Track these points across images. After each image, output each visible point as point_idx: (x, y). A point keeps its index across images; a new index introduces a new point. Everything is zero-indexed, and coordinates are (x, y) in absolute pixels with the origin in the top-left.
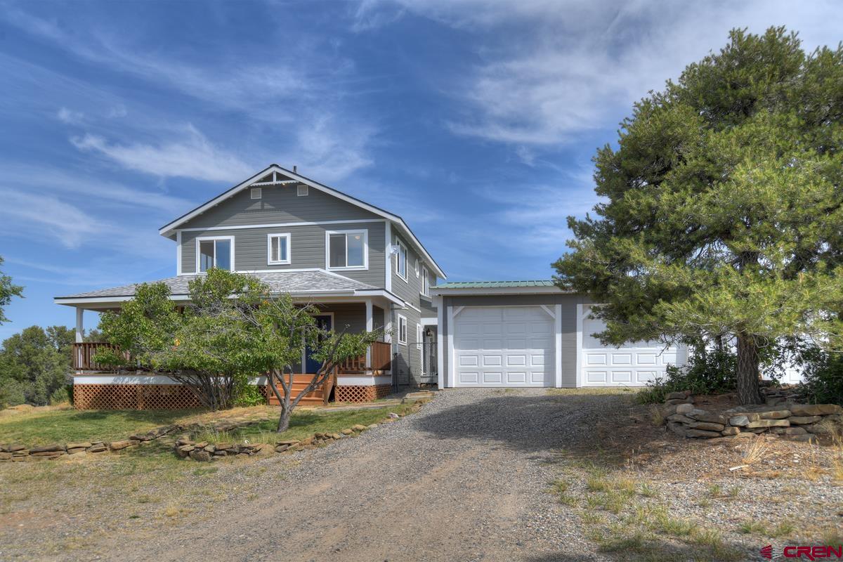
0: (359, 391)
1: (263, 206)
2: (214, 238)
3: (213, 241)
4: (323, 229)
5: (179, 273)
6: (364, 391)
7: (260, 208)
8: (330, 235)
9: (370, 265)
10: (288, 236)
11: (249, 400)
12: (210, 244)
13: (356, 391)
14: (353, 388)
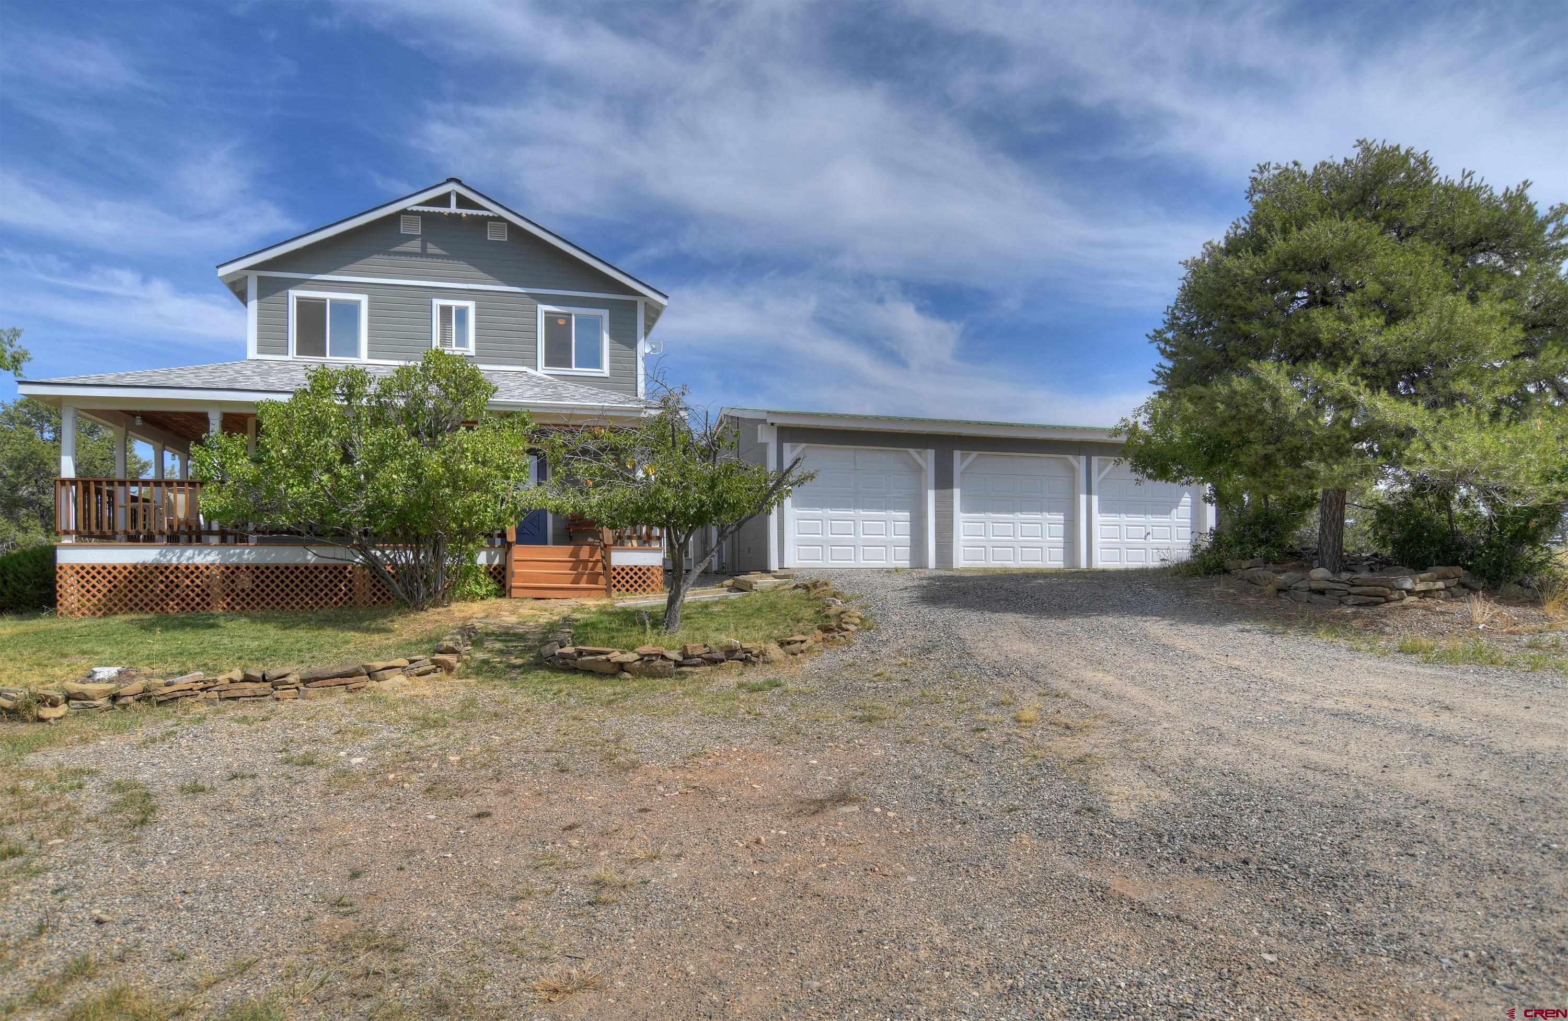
0: (640, 574)
1: (424, 248)
2: (329, 296)
3: (325, 300)
4: (535, 301)
5: (252, 352)
6: (649, 574)
7: (419, 250)
8: (546, 313)
9: (612, 369)
10: (471, 305)
11: (475, 588)
12: (320, 305)
13: (636, 574)
14: (631, 570)
